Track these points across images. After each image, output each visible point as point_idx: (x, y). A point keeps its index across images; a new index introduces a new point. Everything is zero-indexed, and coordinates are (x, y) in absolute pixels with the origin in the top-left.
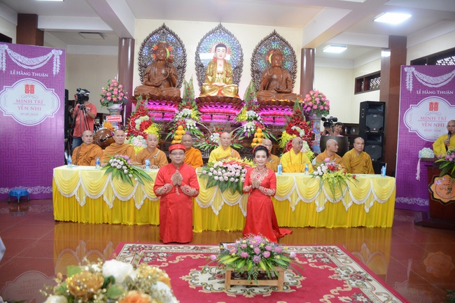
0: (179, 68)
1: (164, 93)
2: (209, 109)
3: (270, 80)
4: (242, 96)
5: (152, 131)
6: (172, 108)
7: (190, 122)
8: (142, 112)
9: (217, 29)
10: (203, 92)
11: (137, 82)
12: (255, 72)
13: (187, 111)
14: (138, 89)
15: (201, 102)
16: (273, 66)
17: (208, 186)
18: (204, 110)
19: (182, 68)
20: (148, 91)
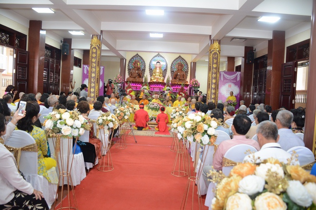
0: (143, 70)
1: (137, 80)
2: (153, 86)
3: (177, 75)
4: (165, 81)
5: (133, 94)
6: (140, 86)
7: (146, 91)
8: (129, 87)
9: (157, 55)
10: (151, 80)
11: (127, 76)
12: (172, 72)
13: (145, 87)
14: (128, 79)
15: (150, 84)
16: (178, 70)
17: (148, 109)
18: (151, 86)
19: (144, 70)
20: (131, 79)
